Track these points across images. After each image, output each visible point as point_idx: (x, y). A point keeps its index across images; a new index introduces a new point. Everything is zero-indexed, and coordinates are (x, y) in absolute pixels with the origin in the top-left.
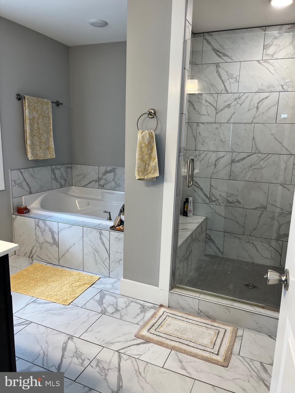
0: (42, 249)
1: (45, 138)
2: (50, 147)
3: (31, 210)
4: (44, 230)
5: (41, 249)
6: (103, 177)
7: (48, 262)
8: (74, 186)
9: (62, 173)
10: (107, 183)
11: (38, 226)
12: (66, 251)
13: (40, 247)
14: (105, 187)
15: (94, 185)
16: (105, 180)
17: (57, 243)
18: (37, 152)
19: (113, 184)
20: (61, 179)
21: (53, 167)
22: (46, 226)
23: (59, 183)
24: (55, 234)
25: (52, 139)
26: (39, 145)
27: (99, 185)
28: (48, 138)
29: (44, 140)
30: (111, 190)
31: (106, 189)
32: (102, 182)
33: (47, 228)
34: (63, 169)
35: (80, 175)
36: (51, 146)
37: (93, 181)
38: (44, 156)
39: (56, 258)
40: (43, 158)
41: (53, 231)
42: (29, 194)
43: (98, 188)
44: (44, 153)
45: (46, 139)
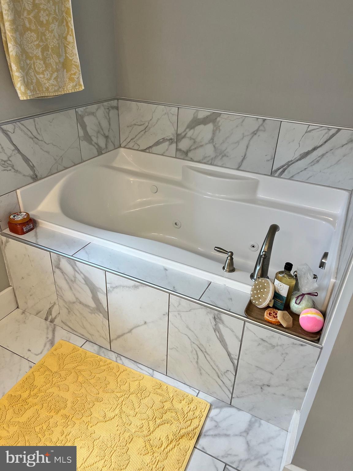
0: (72, 312)
1: (54, 36)
2: (71, 60)
3: (39, 220)
4: (73, 279)
5: (69, 312)
6: (186, 134)
7: (86, 337)
8: (124, 147)
9: (99, 123)
10: (195, 146)
11: (58, 267)
12: (127, 331)
13: (67, 309)
14: (190, 155)
15: (167, 150)
16: (192, 141)
17: (106, 311)
18: (38, 76)
19: (209, 150)
20: (97, 137)
21: (80, 110)
22: (78, 273)
23: (94, 146)
24: (98, 293)
25: (72, 39)
26: (41, 57)
27: (177, 150)
28: (64, 36)
29: (53, 43)
30: (205, 163)
31: (192, 160)
32: (184, 145)
33: (79, 277)
34: (101, 113)
35: (135, 125)
36: (71, 58)
37: (164, 140)
38: (56, 88)
39: (105, 337)
40: (55, 91)
41: (94, 285)
42: (32, 181)
43: (176, 158)
44: (56, 79)
45: (57, 40)
